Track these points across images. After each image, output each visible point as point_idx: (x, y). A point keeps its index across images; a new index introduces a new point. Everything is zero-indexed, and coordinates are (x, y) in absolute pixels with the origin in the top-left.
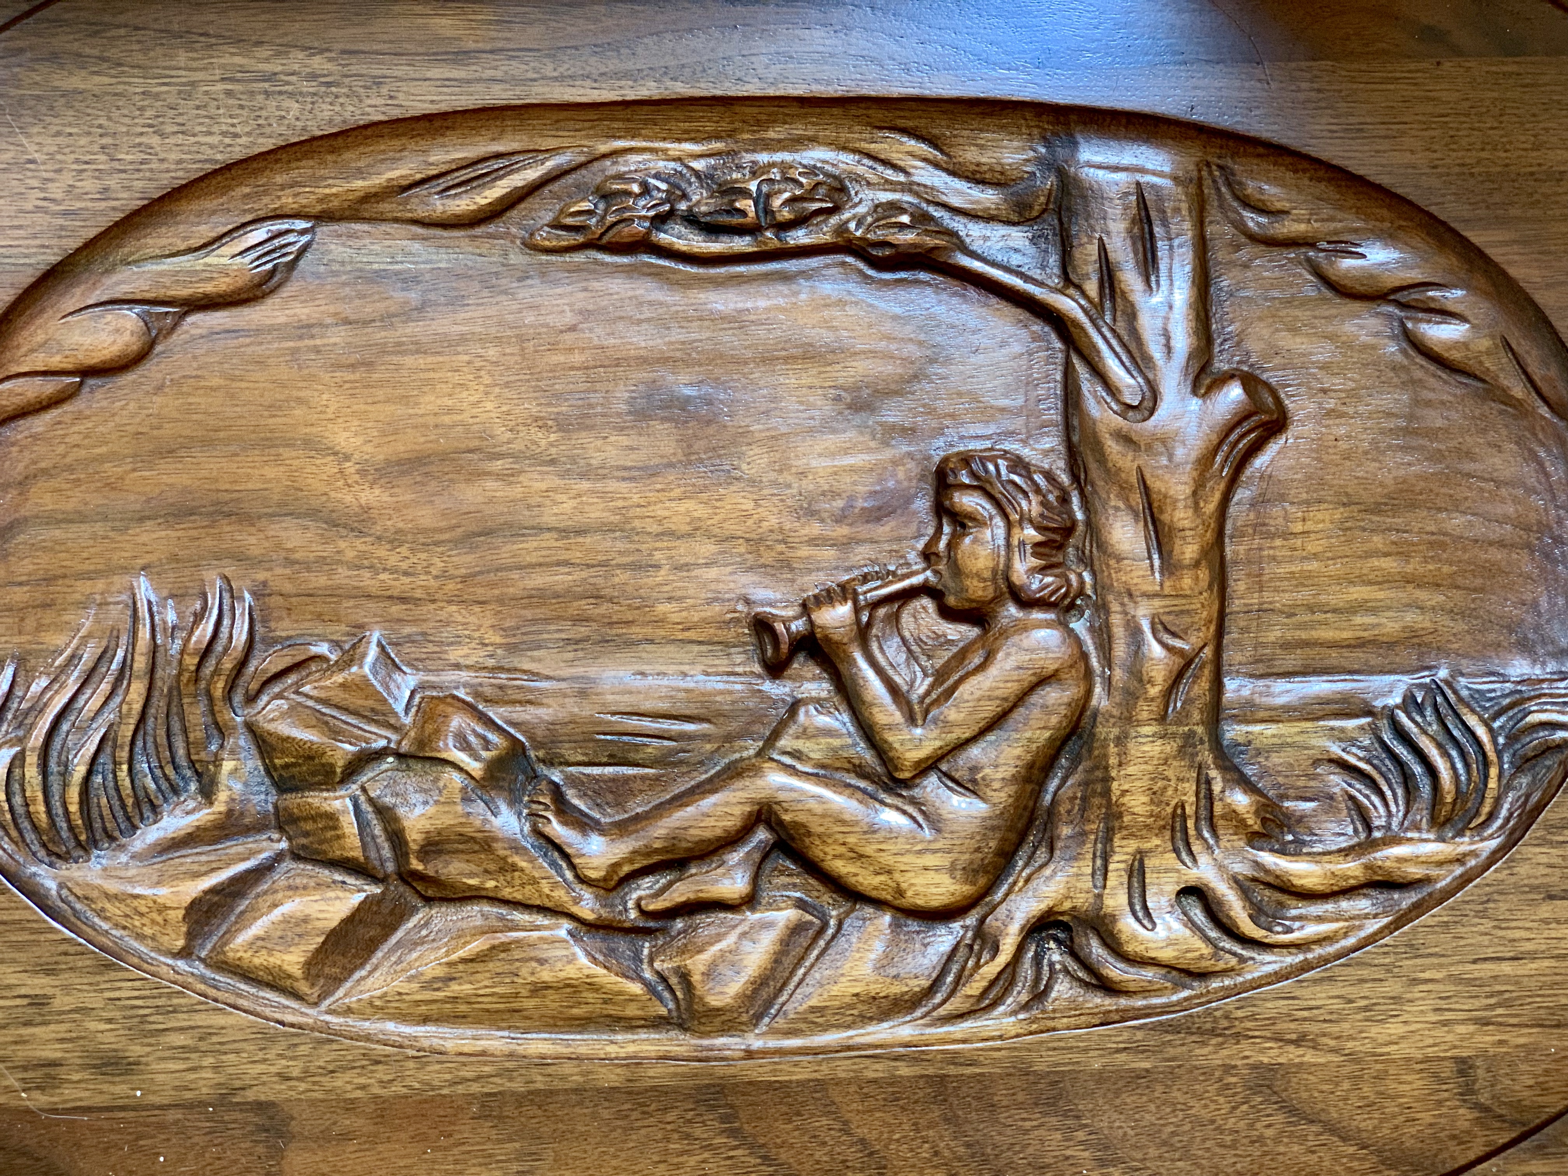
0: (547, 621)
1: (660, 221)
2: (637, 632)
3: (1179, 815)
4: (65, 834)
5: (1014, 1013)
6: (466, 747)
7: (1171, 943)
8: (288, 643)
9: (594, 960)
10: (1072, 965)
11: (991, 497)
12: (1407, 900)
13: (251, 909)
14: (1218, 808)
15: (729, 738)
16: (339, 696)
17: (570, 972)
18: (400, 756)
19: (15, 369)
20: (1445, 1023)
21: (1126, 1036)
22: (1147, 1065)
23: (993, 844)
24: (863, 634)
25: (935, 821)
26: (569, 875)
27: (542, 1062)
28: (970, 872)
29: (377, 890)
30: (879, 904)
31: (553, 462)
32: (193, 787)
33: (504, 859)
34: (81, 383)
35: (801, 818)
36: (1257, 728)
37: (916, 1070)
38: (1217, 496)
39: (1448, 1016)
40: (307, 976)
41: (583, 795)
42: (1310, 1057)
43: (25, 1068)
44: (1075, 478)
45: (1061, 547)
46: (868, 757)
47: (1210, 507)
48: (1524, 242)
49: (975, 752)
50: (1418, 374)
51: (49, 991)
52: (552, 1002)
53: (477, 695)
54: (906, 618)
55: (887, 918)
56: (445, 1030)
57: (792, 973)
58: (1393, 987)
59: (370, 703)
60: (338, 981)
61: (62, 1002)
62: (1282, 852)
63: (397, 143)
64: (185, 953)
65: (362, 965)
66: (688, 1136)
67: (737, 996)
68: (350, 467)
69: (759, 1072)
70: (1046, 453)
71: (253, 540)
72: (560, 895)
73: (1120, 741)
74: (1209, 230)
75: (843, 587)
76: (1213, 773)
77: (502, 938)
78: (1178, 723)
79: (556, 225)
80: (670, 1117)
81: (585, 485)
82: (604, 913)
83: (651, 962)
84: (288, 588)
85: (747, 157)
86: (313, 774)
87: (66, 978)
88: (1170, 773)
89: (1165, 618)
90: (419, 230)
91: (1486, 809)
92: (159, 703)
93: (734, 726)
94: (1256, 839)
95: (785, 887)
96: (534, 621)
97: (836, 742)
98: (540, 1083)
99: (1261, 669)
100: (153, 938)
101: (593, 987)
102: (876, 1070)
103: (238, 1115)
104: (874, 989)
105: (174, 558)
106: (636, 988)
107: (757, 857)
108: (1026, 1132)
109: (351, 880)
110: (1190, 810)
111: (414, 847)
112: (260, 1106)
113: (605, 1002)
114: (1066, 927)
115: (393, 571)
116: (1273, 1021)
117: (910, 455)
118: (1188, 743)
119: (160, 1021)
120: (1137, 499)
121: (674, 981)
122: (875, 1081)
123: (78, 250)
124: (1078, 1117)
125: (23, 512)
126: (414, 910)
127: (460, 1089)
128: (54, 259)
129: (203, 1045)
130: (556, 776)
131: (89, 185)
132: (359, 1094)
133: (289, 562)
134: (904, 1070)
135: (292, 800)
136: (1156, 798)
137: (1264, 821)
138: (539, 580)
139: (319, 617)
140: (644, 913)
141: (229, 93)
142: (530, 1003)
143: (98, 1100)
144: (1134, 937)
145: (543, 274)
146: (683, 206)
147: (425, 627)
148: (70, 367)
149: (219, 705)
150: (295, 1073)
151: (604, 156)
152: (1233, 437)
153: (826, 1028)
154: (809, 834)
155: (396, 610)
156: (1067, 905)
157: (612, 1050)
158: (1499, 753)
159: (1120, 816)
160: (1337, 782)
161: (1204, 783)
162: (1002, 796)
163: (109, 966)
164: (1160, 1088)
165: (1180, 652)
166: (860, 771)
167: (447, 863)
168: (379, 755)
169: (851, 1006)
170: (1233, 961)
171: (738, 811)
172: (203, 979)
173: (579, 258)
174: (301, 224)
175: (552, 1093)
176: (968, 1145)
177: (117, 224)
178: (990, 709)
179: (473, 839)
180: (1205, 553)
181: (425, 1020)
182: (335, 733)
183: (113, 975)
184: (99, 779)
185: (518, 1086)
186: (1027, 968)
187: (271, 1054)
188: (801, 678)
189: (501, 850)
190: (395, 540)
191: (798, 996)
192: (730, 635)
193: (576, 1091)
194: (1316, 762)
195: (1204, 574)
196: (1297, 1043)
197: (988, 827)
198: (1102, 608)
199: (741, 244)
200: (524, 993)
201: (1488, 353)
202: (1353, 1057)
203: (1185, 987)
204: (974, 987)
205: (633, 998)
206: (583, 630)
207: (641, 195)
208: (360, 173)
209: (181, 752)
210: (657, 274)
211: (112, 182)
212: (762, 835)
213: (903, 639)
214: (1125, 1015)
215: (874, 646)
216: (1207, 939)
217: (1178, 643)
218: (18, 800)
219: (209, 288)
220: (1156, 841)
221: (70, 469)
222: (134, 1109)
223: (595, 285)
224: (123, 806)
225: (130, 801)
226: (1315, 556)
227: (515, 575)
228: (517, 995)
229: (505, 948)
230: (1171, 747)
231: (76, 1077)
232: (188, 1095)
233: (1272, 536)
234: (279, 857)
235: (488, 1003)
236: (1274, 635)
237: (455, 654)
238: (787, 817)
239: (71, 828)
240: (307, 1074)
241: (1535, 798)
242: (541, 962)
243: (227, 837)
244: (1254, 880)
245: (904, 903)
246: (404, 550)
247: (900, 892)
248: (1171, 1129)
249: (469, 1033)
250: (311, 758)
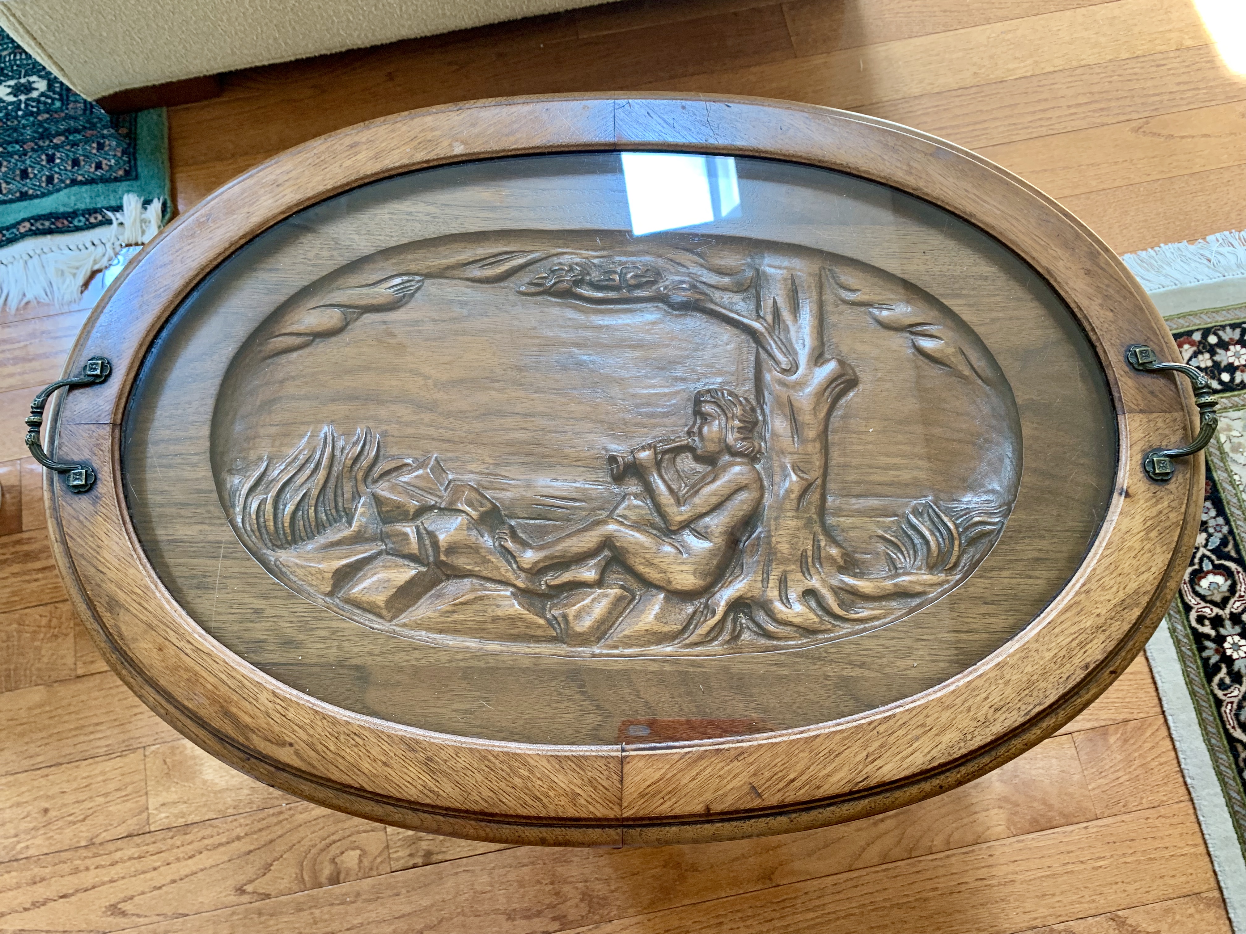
0: (514, 454)
1: (578, 283)
2: (554, 460)
3: (804, 556)
4: (282, 536)
5: (722, 645)
6: (470, 504)
7: (799, 615)
8: (393, 458)
9: (523, 607)
10: (751, 625)
11: (719, 406)
12: (915, 602)
13: (365, 575)
14: (823, 554)
15: (594, 510)
16: (414, 482)
17: (511, 612)
18: (440, 509)
19: (284, 331)
20: (933, 661)
21: (776, 658)
22: (786, 672)
23: (715, 562)
24: (658, 464)
25: (688, 549)
26: (515, 566)
27: (494, 654)
28: (704, 575)
29: (423, 569)
30: (659, 588)
31: (522, 385)
32: (344, 520)
33: (485, 557)
34: (313, 341)
35: (625, 545)
36: (842, 519)
37: (674, 668)
38: (825, 411)
39: (935, 658)
40: (387, 607)
41: (524, 533)
42: (867, 673)
43: (248, 643)
44: (758, 402)
45: (751, 431)
46: (658, 520)
47: (822, 414)
48: (970, 305)
49: (707, 519)
50: (921, 363)
51: (263, 607)
52: (501, 627)
53: (479, 485)
54: (678, 461)
55: (662, 596)
56: (450, 637)
57: (617, 619)
58: (908, 642)
59: (429, 485)
60: (402, 611)
61: (269, 612)
62: (855, 576)
63: (462, 245)
64: (331, 594)
65: (414, 605)
66: (561, 694)
67: (589, 628)
68: (430, 382)
69: (598, 663)
70: (746, 391)
71: (382, 412)
72: (510, 576)
73: (777, 518)
74: (824, 297)
75: (649, 445)
76: (821, 537)
77: (480, 593)
78: (805, 512)
79: (531, 284)
80: (553, 684)
81: (536, 395)
82: (530, 585)
83: (550, 609)
84: (397, 433)
85: (617, 259)
86: (399, 515)
87: (272, 601)
88: (800, 535)
89: (799, 464)
90: (469, 283)
91: (953, 559)
92: (332, 481)
93: (597, 504)
94: (842, 570)
95: (616, 579)
96: (508, 454)
97: (643, 512)
98: (492, 663)
99: (845, 492)
100: (316, 586)
101: (521, 619)
102: (654, 667)
103: (346, 671)
104: (655, 628)
105: (347, 418)
106: (542, 621)
107: (603, 563)
108: (726, 702)
109: (412, 564)
110: (810, 553)
111: (443, 549)
112: (357, 667)
113: (527, 627)
114: (748, 606)
115: (445, 428)
116: (849, 654)
117: (684, 390)
118: (809, 522)
119: (313, 624)
120: (788, 411)
121: (560, 619)
122: (653, 672)
123: (318, 281)
124: (751, 696)
125: (280, 394)
126: (442, 581)
127: (454, 664)
128: (306, 284)
129: (333, 637)
130: (513, 523)
131: (325, 253)
132: (405, 664)
133: (398, 422)
134: (668, 668)
135: (388, 528)
136: (793, 546)
137: (845, 561)
138: (512, 435)
139: (410, 447)
140: (548, 586)
141: (391, 219)
142: (490, 626)
143: (283, 660)
144: (782, 611)
145: (523, 305)
146: (588, 278)
147: (457, 454)
148: (308, 332)
149: (360, 483)
150: (376, 652)
151: (554, 255)
152: (833, 385)
153: (631, 646)
154: (628, 552)
155: (446, 446)
156: (750, 594)
157: (528, 650)
158: (960, 535)
159: (776, 553)
160: (881, 547)
161: (816, 541)
162: (720, 540)
163: (294, 597)
164: (792, 685)
165: (806, 480)
166: (653, 526)
167: (457, 558)
168: (431, 508)
169: (644, 636)
170: (830, 626)
171: (595, 540)
172: (337, 606)
173: (540, 298)
174: (418, 278)
175: (498, 668)
176: (697, 707)
177: (335, 271)
178: (715, 500)
179: (471, 547)
180: (819, 436)
181: (441, 632)
182: (412, 497)
183: (295, 601)
184: (300, 513)
185: (481, 664)
186: (729, 624)
187: (366, 642)
188: (630, 485)
189: (483, 552)
190: (448, 415)
191: (619, 629)
192: (598, 463)
193: (509, 668)
194: (871, 537)
195: (818, 445)
196: (860, 666)
197: (712, 553)
198: (769, 458)
199: (612, 295)
200: (489, 620)
201: (953, 354)
202: (888, 676)
203: (806, 637)
204: (703, 629)
205: (540, 626)
206: (531, 459)
207: (569, 271)
208: (445, 257)
209: (340, 504)
210: (575, 307)
211: (335, 253)
212: (606, 553)
213: (677, 471)
214: (776, 648)
215: (663, 471)
216: (817, 615)
217: (805, 476)
218: (262, 520)
219: (374, 302)
220: (793, 567)
221: (304, 376)
222: (297, 665)
223: (546, 310)
224: (310, 526)
225: (313, 524)
226: (871, 443)
227: (501, 433)
228: (485, 622)
229: (481, 598)
230: (801, 523)
231: (272, 648)
232: (324, 660)
233: (852, 432)
234: (380, 553)
235: (470, 625)
236: (850, 478)
237: (471, 467)
238: (618, 544)
239: (284, 534)
240: (382, 652)
241: (977, 557)
242: (498, 606)
243: (357, 543)
244: (841, 588)
245: (670, 588)
246: (451, 420)
247: (670, 582)
248: (797, 705)
249: (461, 639)
250: (398, 507)
